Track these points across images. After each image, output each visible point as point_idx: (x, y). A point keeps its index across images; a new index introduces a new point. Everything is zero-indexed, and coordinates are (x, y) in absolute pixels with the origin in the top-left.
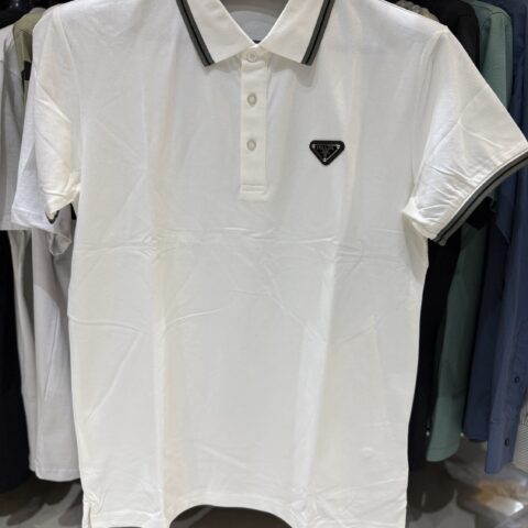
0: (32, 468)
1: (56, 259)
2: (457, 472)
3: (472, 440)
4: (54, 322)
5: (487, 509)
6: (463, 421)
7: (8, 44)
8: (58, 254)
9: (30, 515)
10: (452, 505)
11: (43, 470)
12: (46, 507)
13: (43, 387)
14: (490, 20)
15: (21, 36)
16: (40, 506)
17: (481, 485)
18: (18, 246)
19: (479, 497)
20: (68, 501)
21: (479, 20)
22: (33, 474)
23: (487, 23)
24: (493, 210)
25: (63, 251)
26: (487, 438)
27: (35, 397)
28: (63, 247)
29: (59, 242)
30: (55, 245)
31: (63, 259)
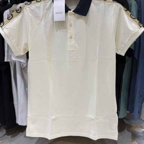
0: (17, 123)
1: (22, 68)
2: (127, 122)
4: (22, 85)
5: (135, 131)
8: (23, 67)
9: (16, 135)
10: (126, 130)
11: (20, 123)
12: (20, 133)
13: (20, 101)
14: (131, 3)
15: (12, 12)
16: (19, 133)
18: (12, 65)
19: (132, 128)
21: (129, 3)
23: (131, 5)
25: (24, 66)
27: (18, 104)
28: (25, 65)
29: (23, 64)
30: (22, 65)
31: (24, 68)
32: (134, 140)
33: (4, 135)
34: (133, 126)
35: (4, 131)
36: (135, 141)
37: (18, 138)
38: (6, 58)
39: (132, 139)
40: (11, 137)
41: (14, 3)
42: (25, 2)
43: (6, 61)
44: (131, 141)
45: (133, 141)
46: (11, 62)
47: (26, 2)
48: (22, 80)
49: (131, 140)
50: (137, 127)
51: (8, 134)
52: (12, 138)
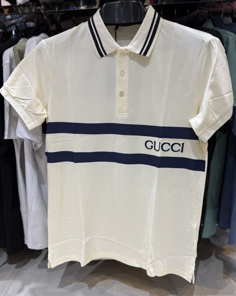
0: (26, 243)
1: (35, 151)
2: (214, 242)
3: (222, 228)
4: (34, 179)
5: (229, 258)
6: (218, 219)
7: (11, 56)
8: (36, 149)
9: (25, 264)
10: (213, 257)
11: (31, 245)
12: (32, 260)
13: (30, 209)
15: (17, 52)
16: (29, 259)
17: (226, 247)
18: (17, 145)
19: (224, 253)
20: (41, 257)
21: (223, 38)
22: (26, 246)
23: (227, 40)
24: (231, 125)
25: (39, 148)
26: (229, 227)
27: (27, 212)
28: (39, 146)
29: (37, 144)
30: (35, 145)
31: (38, 151)
32: (229, 275)
33: (4, 263)
34: (225, 250)
35: (5, 256)
36: (230, 278)
37: (28, 268)
38: (6, 133)
39: (224, 273)
40: (16, 267)
41: (23, 37)
42: (40, 33)
43: (6, 137)
44: (224, 278)
45: (227, 278)
46: (16, 140)
47: (42, 35)
48: (35, 171)
49: (222, 275)
50: (233, 251)
51: (10, 261)
52: (18, 270)
